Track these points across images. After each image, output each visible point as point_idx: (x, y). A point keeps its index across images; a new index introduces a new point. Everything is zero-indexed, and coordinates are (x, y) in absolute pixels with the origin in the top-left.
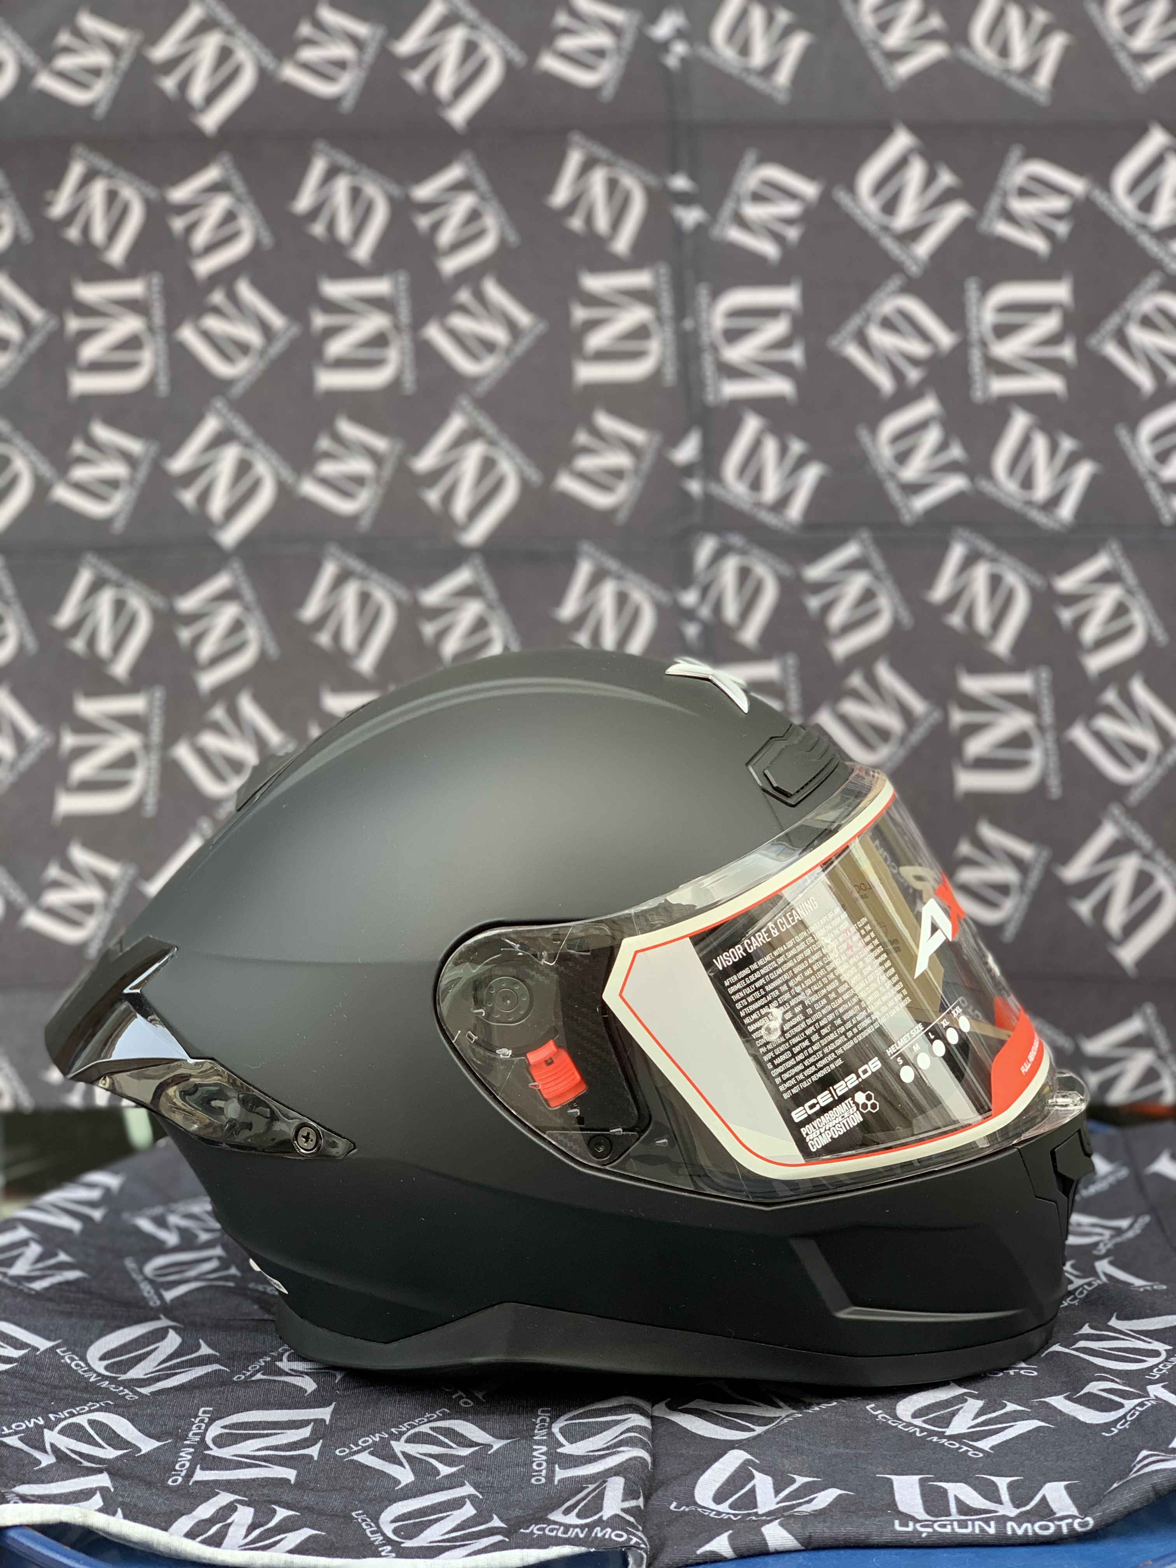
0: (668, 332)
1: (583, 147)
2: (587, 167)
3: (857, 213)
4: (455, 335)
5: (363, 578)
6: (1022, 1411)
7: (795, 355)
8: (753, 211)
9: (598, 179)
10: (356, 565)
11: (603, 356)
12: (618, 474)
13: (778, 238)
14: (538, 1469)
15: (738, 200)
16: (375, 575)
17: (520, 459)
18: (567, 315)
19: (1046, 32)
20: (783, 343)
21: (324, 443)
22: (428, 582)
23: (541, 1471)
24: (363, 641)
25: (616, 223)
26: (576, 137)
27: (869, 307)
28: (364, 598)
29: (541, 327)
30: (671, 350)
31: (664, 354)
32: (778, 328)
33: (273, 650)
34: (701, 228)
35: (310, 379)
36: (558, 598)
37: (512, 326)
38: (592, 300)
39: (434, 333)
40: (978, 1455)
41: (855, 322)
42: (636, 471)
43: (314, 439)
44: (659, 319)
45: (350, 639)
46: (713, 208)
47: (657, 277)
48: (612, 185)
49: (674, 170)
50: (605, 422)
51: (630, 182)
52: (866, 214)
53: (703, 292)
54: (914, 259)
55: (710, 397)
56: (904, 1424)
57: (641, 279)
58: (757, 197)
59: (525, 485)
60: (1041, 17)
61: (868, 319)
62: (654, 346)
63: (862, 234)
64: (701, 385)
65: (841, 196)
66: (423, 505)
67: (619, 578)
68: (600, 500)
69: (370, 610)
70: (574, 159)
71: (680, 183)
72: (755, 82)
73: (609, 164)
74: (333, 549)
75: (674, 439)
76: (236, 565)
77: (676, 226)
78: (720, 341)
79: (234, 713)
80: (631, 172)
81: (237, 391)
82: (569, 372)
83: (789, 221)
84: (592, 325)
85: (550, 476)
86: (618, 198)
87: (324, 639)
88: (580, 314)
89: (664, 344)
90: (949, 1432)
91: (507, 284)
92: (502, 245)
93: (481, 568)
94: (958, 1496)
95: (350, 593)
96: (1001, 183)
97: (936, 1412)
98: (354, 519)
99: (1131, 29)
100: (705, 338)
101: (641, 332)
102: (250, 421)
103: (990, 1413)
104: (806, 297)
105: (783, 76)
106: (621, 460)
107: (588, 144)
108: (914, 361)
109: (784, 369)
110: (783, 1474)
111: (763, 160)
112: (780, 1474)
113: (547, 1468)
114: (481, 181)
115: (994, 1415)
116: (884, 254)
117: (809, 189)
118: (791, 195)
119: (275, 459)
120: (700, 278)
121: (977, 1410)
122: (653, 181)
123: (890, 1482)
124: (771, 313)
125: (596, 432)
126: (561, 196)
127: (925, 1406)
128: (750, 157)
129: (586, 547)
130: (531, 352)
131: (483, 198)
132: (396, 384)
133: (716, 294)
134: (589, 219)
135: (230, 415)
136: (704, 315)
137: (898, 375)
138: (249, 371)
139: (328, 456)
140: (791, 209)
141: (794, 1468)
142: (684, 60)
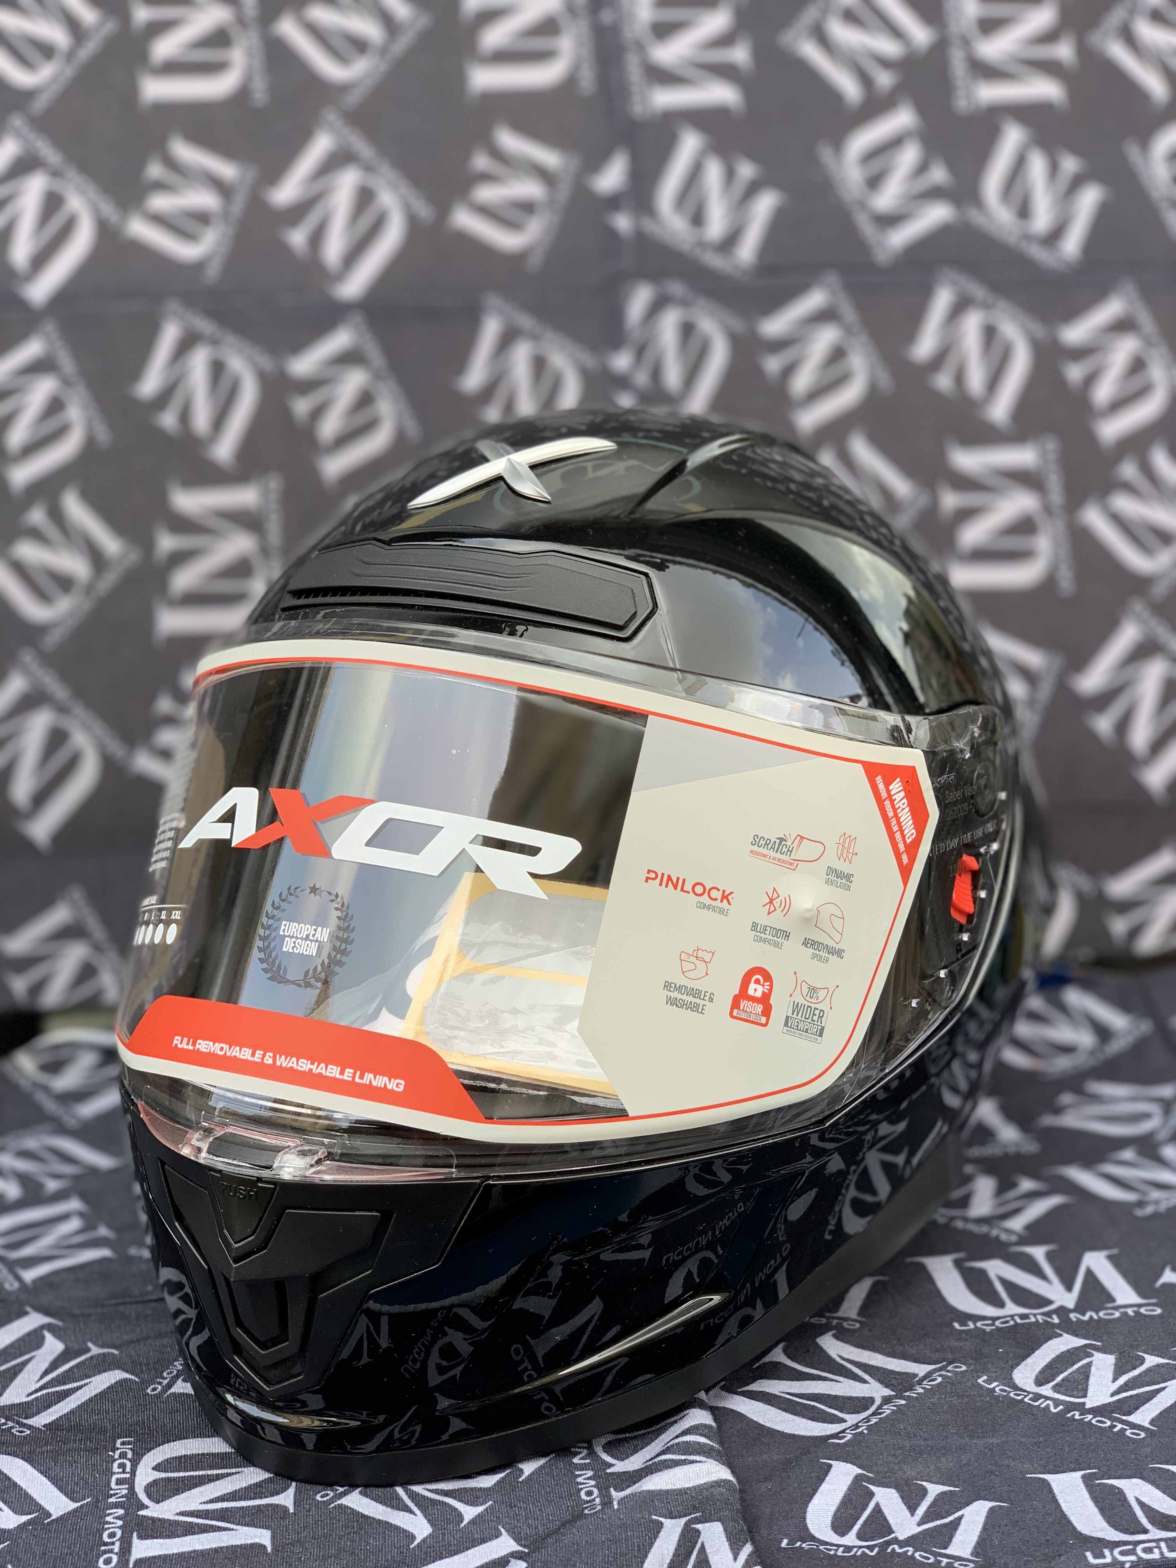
0: (583, 26)
4: (314, 31)
5: (215, 342)
6: (1167, 1364)
7: (740, 54)
10: (204, 325)
11: (502, 57)
12: (528, 207)
14: (588, 1499)
16: (230, 339)
17: (405, 189)
18: (454, 7)
20: (725, 40)
21: (155, 170)
22: (297, 347)
23: (594, 1500)
24: (219, 424)
28: (217, 369)
29: (424, 20)
30: (587, 50)
31: (578, 54)
32: (717, 22)
33: (103, 435)
35: (132, 91)
36: (461, 364)
37: (387, 20)
39: (288, 28)
40: (1139, 1435)
41: (811, 14)
42: (551, 203)
43: (141, 165)
44: (571, 10)
45: (201, 420)
50: (508, 141)
55: (637, 109)
56: (1031, 1395)
59: (412, 221)
61: (826, 11)
62: (565, 43)
64: (626, 93)
66: (285, 249)
67: (535, 338)
68: (507, 240)
69: (225, 384)
74: (173, 305)
75: (595, 162)
76: (50, 327)
78: (647, 38)
79: (57, 515)
81: (40, 104)
82: (460, 78)
84: (488, 17)
85: (443, 211)
87: (168, 420)
88: (472, 3)
89: (578, 41)
90: (1091, 1402)
93: (363, 328)
94: (1141, 1498)
95: (199, 361)
97: (1062, 1372)
98: (198, 267)
100: (628, 35)
101: (548, 27)
102: (57, 143)
103: (1130, 1371)
106: (530, 189)
108: (885, 63)
109: (727, 72)
110: (908, 1482)
112: (903, 1482)
113: (601, 1495)
115: (1136, 1372)
119: (92, 192)
121: (1113, 1367)
123: (1047, 1484)
125: (497, 154)
127: (1046, 1366)
129: (492, 300)
130: (413, 52)
132: (242, 95)
135: (32, 136)
136: (626, 5)
137: (865, 79)
138: (54, 79)
139: (160, 186)
141: (918, 1473)
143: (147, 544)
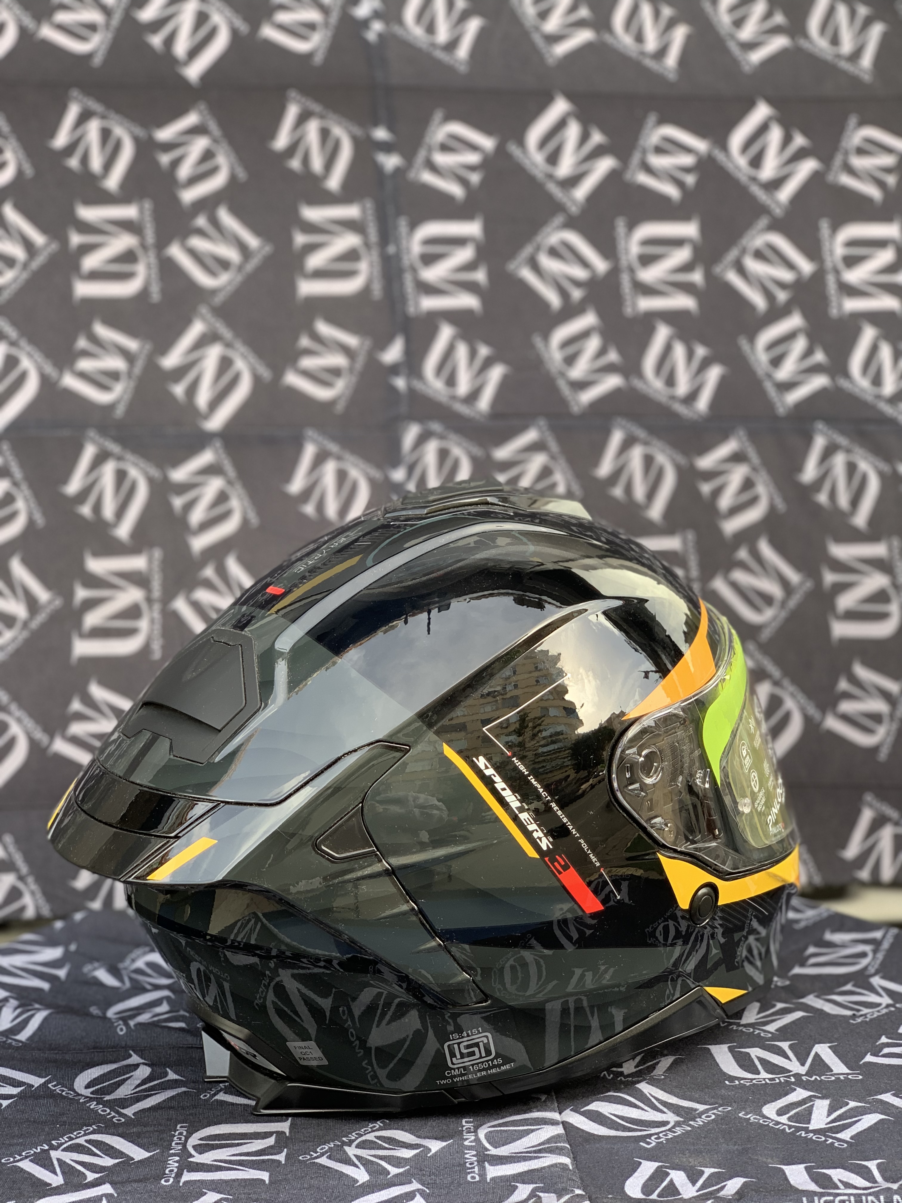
0: (375, 255)
1: (299, 102)
2: (303, 119)
3: (526, 163)
4: (193, 254)
5: (119, 458)
7: (480, 276)
8: (441, 159)
9: (312, 128)
10: (113, 447)
11: (320, 274)
12: (336, 372)
13: (464, 182)
15: (430, 150)
16: (129, 456)
17: (253, 359)
18: (290, 240)
19: (671, 24)
20: (470, 267)
21: (82, 343)
22: (177, 462)
24: (120, 512)
25: (329, 164)
26: (293, 94)
27: (539, 238)
28: (121, 476)
29: (268, 249)
30: (377, 271)
31: (371, 273)
32: (465, 254)
33: (40, 520)
34: (399, 172)
35: (68, 288)
36: (288, 476)
37: (243, 248)
38: (310, 228)
39: (176, 252)
40: (843, 1145)
41: (528, 250)
42: (351, 369)
43: (73, 339)
44: (367, 245)
45: (109, 510)
46: (409, 156)
47: (364, 210)
48: (325, 133)
49: (376, 124)
50: (324, 328)
51: (338, 131)
52: (534, 164)
53: (403, 224)
54: (574, 201)
55: (411, 310)
56: (775, 1122)
57: (352, 211)
58: (445, 148)
59: (257, 379)
60: (667, 12)
61: (538, 249)
62: (363, 266)
63: (531, 179)
64: (403, 299)
65: (513, 149)
66: (171, 397)
67: (339, 458)
68: (322, 393)
69: (126, 486)
70: (292, 112)
71: (381, 134)
72: (440, 55)
73: (322, 117)
74: (92, 434)
75: (383, 344)
76: (5, 446)
77: (378, 169)
78: (418, 264)
80: (340, 123)
81: (4, 297)
82: (293, 287)
83: (472, 168)
84: (311, 248)
85: (278, 373)
86: (330, 144)
87: (85, 510)
88: (300, 239)
89: (371, 265)
90: (811, 1127)
91: (236, 212)
92: (233, 179)
93: (221, 451)
94: (840, 1178)
95: (109, 470)
96: (641, 142)
98: (110, 408)
99: (739, 23)
100: (406, 262)
101: (351, 255)
102: (15, 324)
104: (487, 229)
105: (463, 51)
106: (338, 360)
107: (303, 100)
108: (577, 283)
109: (471, 287)
111: (448, 118)
113: (479, 1166)
114: (213, 126)
116: (549, 197)
117: (487, 143)
118: (473, 147)
119: (38, 356)
120: (399, 213)
121: (827, 1108)
122: (358, 131)
124: (459, 242)
125: (316, 337)
126: (282, 141)
128: (438, 115)
129: (310, 433)
130: (261, 269)
131: (215, 141)
132: (144, 294)
133: (413, 225)
134: (306, 160)
136: (404, 242)
137: (564, 294)
138: (15, 281)
139: (86, 354)
140: (473, 158)
142: (380, 36)
143: (68, 595)
